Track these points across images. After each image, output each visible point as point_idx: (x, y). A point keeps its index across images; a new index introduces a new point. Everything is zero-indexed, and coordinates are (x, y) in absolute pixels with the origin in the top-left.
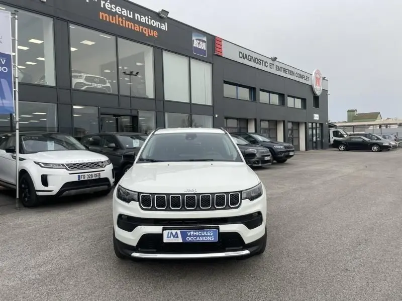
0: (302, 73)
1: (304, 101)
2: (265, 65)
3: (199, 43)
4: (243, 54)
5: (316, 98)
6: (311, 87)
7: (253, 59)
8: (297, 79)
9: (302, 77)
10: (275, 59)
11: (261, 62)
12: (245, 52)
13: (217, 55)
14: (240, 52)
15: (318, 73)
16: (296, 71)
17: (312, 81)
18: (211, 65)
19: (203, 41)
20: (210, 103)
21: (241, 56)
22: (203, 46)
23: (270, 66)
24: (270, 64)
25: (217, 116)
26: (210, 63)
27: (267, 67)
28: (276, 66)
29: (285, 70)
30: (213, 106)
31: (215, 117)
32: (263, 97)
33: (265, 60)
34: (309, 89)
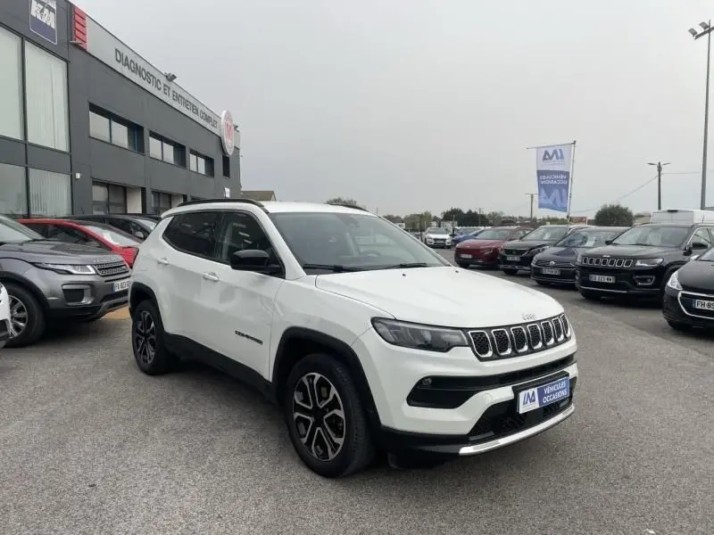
0: (208, 113)
1: (209, 162)
2: (156, 86)
3: (42, 11)
4: (121, 55)
5: (226, 160)
6: (220, 139)
7: (138, 70)
8: (202, 122)
9: (208, 119)
10: (171, 78)
11: (151, 78)
12: (126, 53)
13: (76, 45)
14: (117, 50)
15: (228, 117)
16: (200, 108)
17: (221, 130)
18: (64, 63)
19: (50, 9)
20: (63, 146)
21: (118, 58)
22: (50, 20)
23: (165, 89)
24: (165, 85)
25: (78, 176)
26: (63, 59)
27: (160, 89)
28: (174, 92)
29: (186, 103)
30: (70, 154)
31: (76, 179)
32: (154, 146)
33: (158, 76)
34: (215, 140)
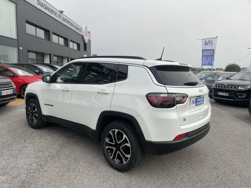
0: (78, 27)
1: (78, 45)
2: (55, 15)
5: (85, 45)
6: (83, 37)
7: (47, 8)
8: (75, 30)
9: (77, 29)
10: (62, 12)
11: (53, 12)
12: (42, 1)
15: (86, 28)
16: (74, 24)
17: (83, 33)
18: (15, 5)
20: (14, 36)
21: (39, 3)
23: (59, 16)
24: (59, 15)
25: (21, 48)
26: (14, 3)
27: (57, 16)
28: (63, 17)
29: (68, 22)
30: (17, 40)
31: (20, 50)
32: (55, 38)
33: (56, 11)
34: (81, 37)
